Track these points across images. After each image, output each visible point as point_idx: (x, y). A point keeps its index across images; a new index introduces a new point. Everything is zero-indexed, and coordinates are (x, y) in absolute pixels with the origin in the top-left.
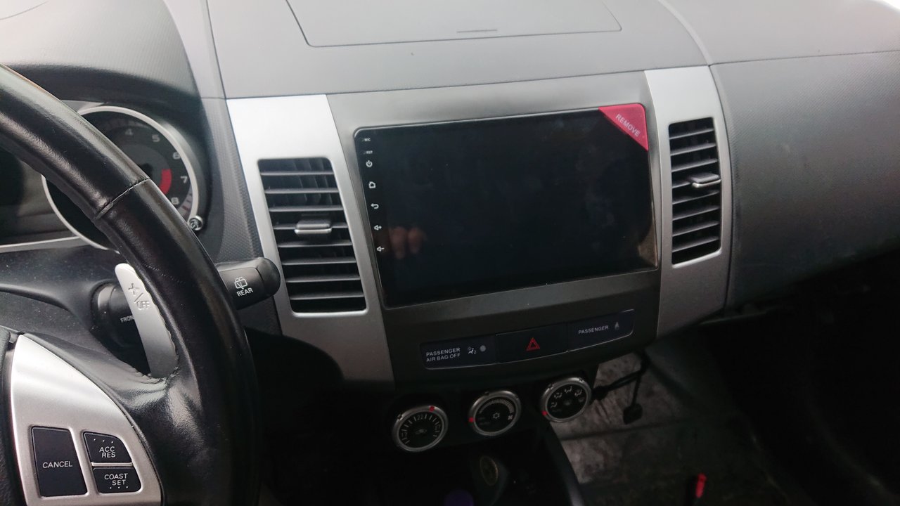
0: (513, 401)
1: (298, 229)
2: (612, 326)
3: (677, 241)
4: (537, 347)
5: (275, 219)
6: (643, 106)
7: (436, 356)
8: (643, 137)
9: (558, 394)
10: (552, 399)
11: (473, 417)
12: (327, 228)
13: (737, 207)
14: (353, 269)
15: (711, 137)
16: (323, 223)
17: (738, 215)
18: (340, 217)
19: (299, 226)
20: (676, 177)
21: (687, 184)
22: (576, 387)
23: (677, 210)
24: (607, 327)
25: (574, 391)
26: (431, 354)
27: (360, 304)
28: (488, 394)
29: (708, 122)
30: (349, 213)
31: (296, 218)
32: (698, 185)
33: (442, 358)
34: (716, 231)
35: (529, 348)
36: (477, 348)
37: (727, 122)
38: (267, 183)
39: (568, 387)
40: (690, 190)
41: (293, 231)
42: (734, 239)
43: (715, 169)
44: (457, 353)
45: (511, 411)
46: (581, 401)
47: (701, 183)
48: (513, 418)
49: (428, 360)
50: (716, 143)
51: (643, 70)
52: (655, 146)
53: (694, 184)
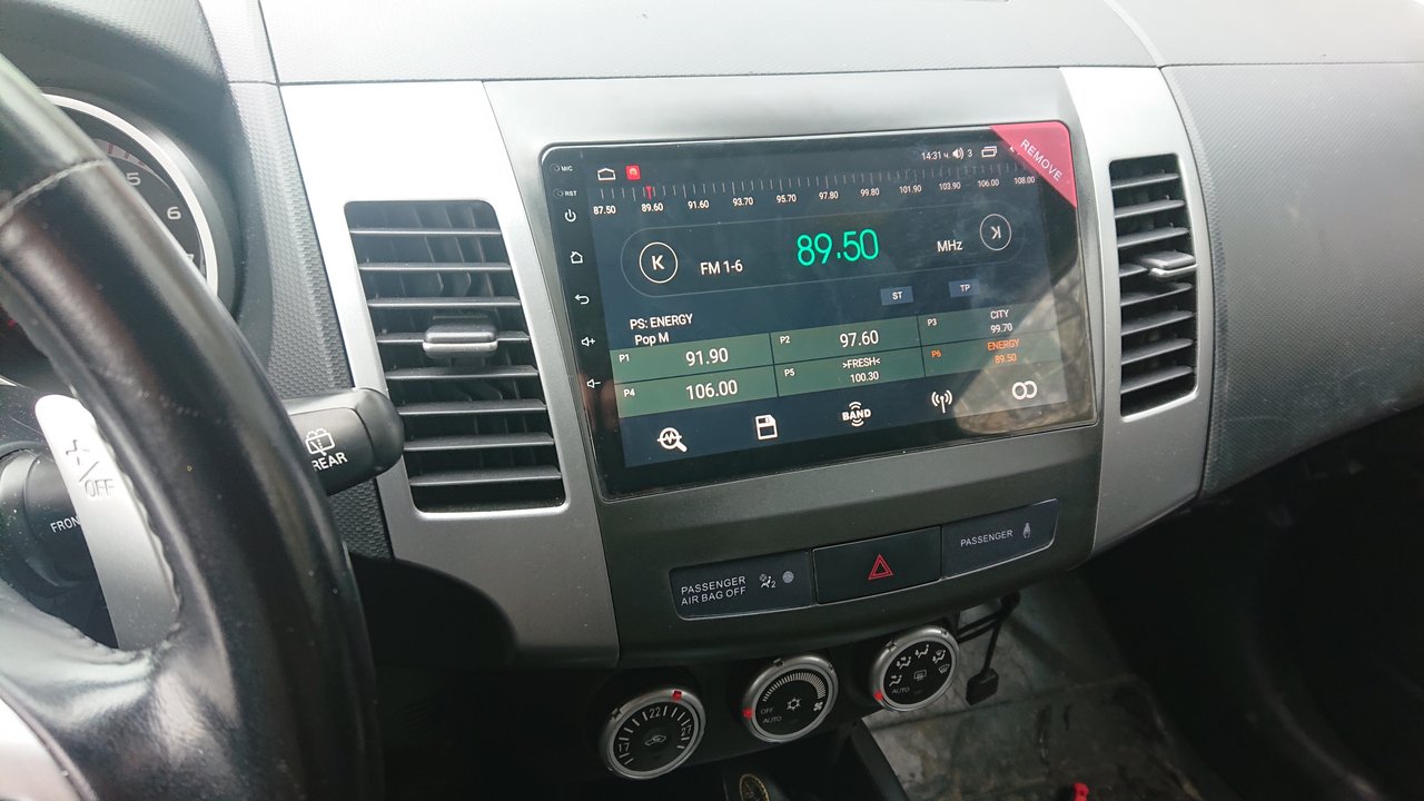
0: (823, 674)
1: (433, 341)
2: (1018, 532)
3: (1128, 374)
4: (888, 573)
5: (382, 322)
6: (1066, 126)
7: (700, 595)
8: (1068, 183)
9: (904, 659)
10: (893, 669)
11: (750, 708)
12: (489, 340)
13: (1221, 314)
14: (540, 423)
15: (1175, 189)
16: (480, 330)
17: (1223, 329)
18: (512, 320)
19: (430, 335)
20: (1126, 257)
21: (1142, 270)
22: (935, 646)
23: (1128, 315)
24: (1010, 533)
25: (932, 653)
26: (691, 590)
27: (552, 493)
29: (1168, 162)
30: (531, 312)
31: (421, 321)
32: (1161, 272)
33: (712, 597)
34: (1186, 357)
35: (873, 576)
36: (778, 578)
37: (1199, 164)
38: (365, 250)
39: (921, 646)
40: (1146, 282)
41: (420, 345)
42: (1216, 372)
43: (1183, 244)
44: (739, 586)
45: (821, 694)
46: (942, 671)
47: (1166, 268)
48: (823, 706)
49: (684, 601)
50: (1185, 200)
51: (1058, 67)
52: (1086, 197)
53: (1154, 270)
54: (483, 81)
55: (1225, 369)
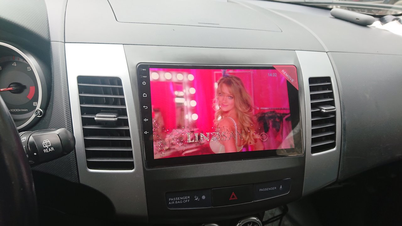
1: (98, 117)
2: (278, 188)
3: (314, 141)
4: (236, 198)
5: (83, 111)
6: (296, 67)
8: (296, 83)
12: (115, 118)
13: (344, 125)
14: (129, 144)
15: (330, 87)
16: (113, 115)
17: (345, 129)
18: (124, 112)
19: (97, 115)
20: (313, 106)
21: (319, 110)
22: (254, 223)
23: (314, 123)
24: (275, 188)
26: (172, 199)
27: (130, 166)
29: (328, 79)
30: (129, 110)
31: (96, 111)
32: (324, 111)
33: (179, 202)
34: (333, 137)
35: (231, 199)
36: (200, 198)
37: (337, 80)
38: (81, 90)
39: (250, 223)
40: (320, 114)
41: (94, 118)
42: (342, 142)
43: (332, 103)
44: (188, 199)
47: (326, 110)
49: (170, 203)
50: (333, 90)
51: (295, 50)
52: (302, 88)
53: (322, 110)
54: (123, 44)
55: (345, 142)
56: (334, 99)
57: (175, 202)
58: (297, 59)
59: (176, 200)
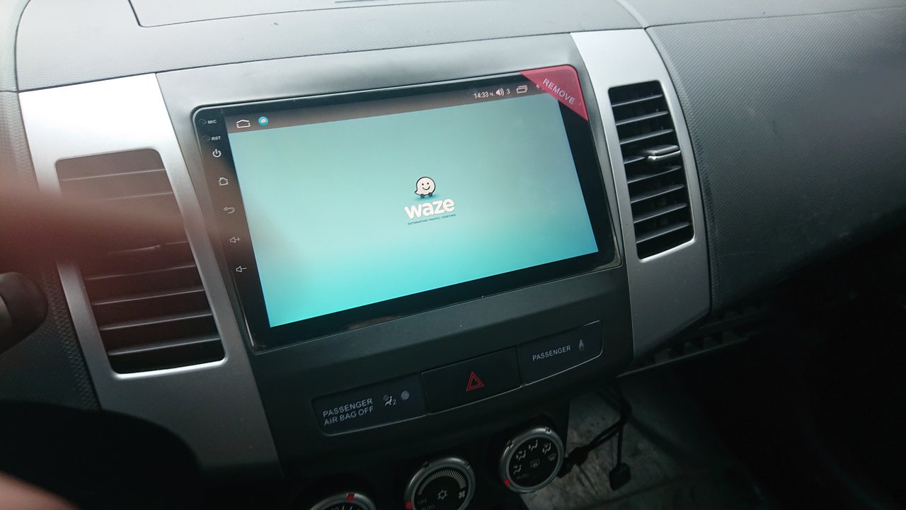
0: (462, 470)
2: (575, 347)
3: (640, 230)
4: (480, 385)
6: (574, 68)
7: (338, 416)
8: (580, 104)
9: (521, 452)
10: (514, 461)
11: (410, 501)
15: (662, 104)
17: (708, 192)
20: (627, 151)
21: (642, 158)
22: (543, 440)
23: (634, 190)
24: (568, 348)
25: (541, 446)
26: (331, 413)
27: (215, 352)
28: (428, 465)
29: (654, 87)
32: (654, 158)
33: (348, 416)
34: (685, 215)
35: (470, 388)
36: (397, 397)
37: (677, 86)
39: (532, 442)
40: (647, 166)
42: (708, 223)
43: (672, 139)
44: (368, 406)
45: (462, 485)
46: (552, 459)
47: (657, 155)
48: (466, 494)
49: (327, 422)
50: (668, 111)
51: (569, 33)
52: (595, 115)
53: (650, 157)
54: (156, 73)
55: (713, 221)
56: (674, 128)
57: (339, 418)
58: (575, 52)
59: (339, 414)
